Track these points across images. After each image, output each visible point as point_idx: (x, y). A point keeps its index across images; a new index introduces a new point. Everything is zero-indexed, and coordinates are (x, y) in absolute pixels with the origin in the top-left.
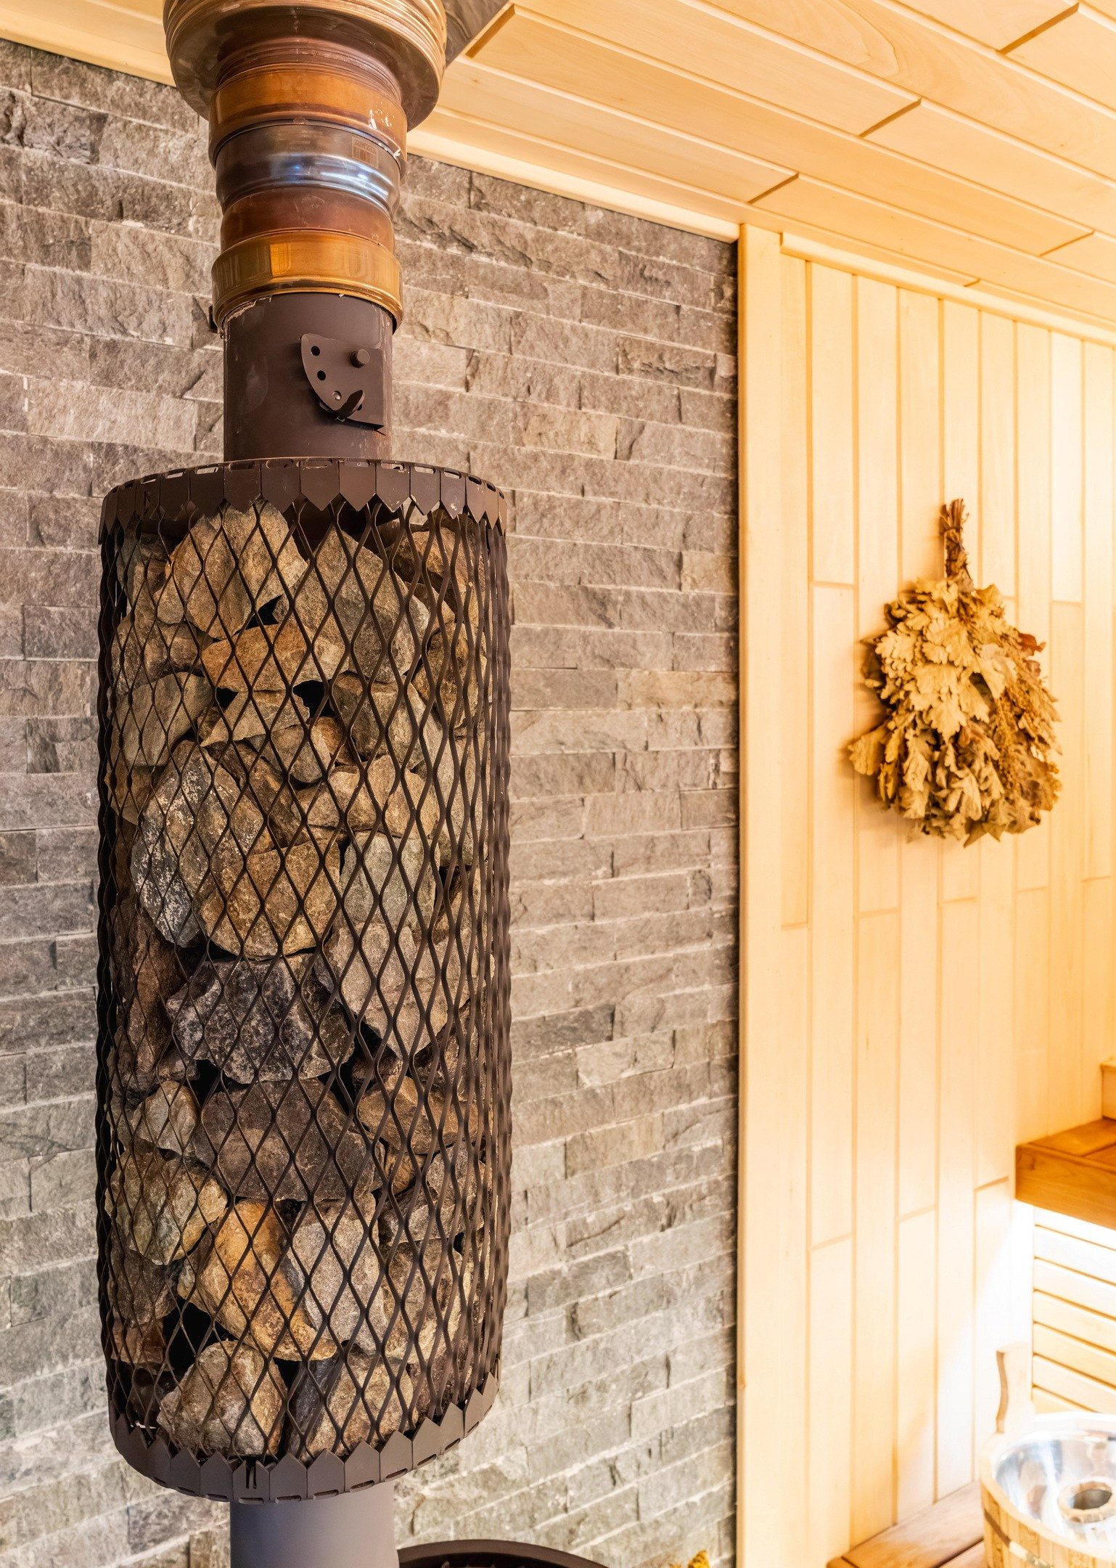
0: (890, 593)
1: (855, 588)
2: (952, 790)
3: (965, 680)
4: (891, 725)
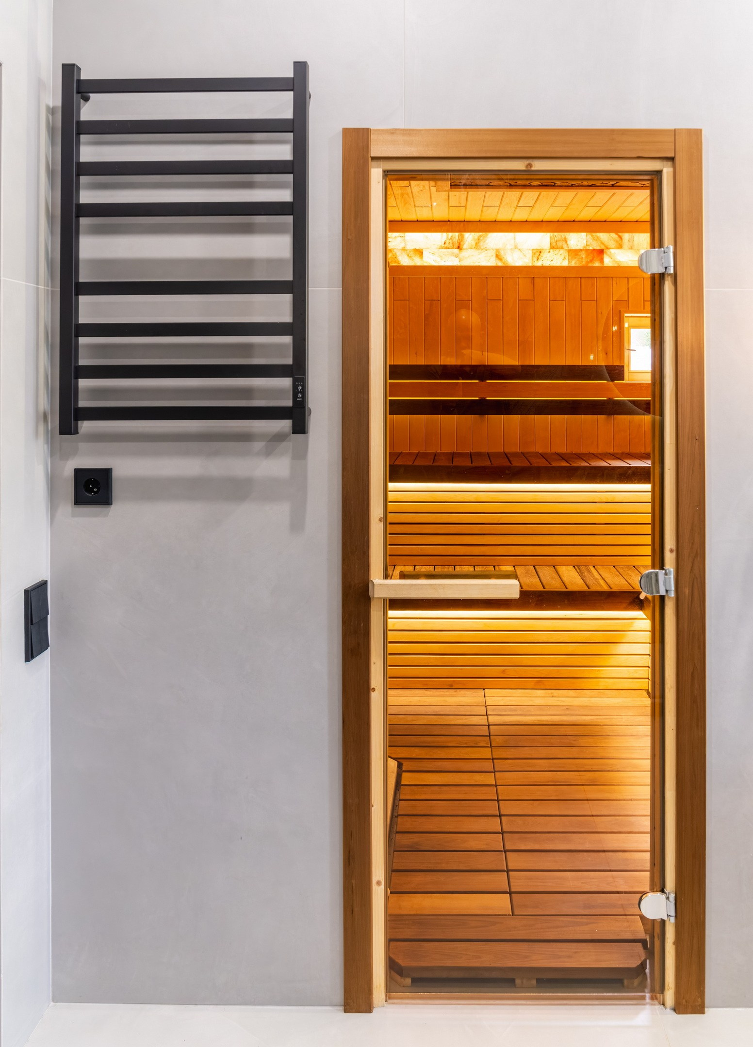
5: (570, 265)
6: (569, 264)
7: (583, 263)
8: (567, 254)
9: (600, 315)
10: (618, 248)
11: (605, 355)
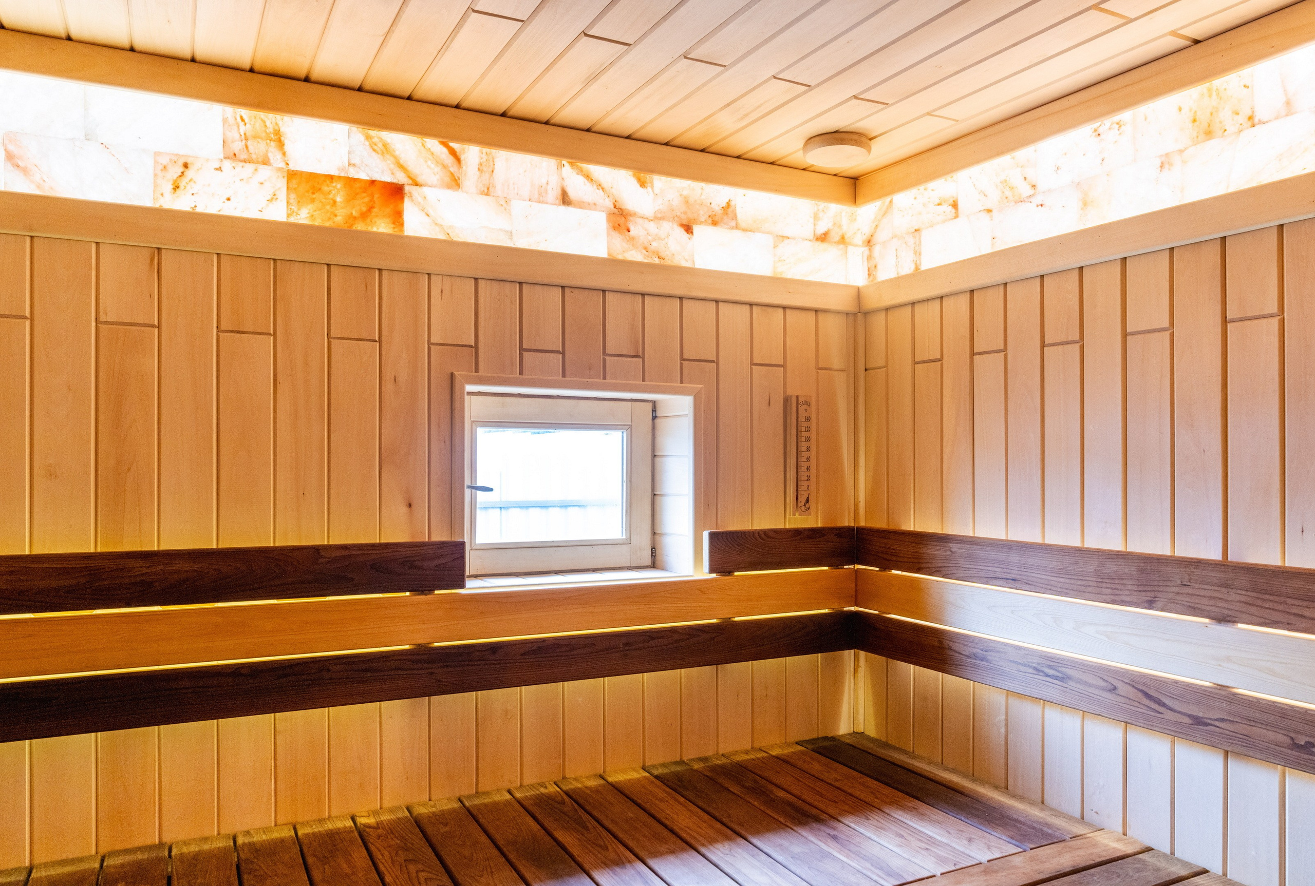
5: (292, 220)
6: (288, 216)
7: (339, 219)
8: (282, 184)
9: (389, 387)
10: (449, 187)
11: (404, 509)
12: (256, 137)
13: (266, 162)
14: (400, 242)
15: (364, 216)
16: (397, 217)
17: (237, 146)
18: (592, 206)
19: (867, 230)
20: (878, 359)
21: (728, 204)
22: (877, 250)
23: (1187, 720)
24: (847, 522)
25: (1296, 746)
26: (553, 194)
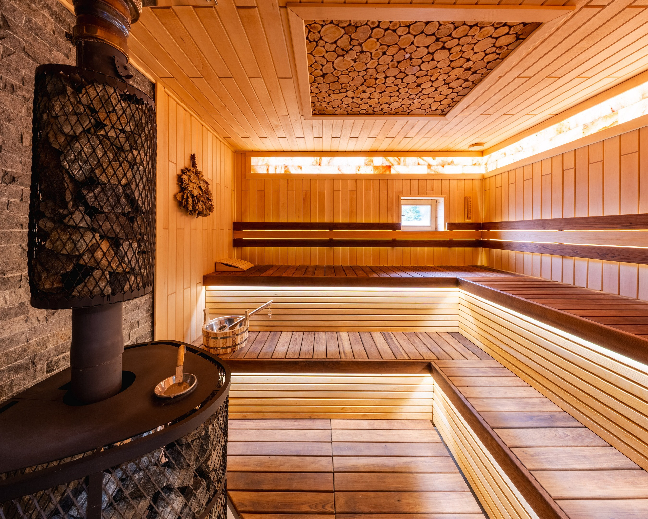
0: (182, 168)
1: (176, 164)
2: (197, 206)
3: (198, 186)
4: (185, 192)
5: (374, 173)
7: (381, 172)
8: (373, 168)
9: (389, 198)
10: (398, 165)
11: (391, 218)
12: (369, 161)
13: (370, 165)
14: (390, 175)
15: (385, 171)
16: (390, 171)
17: (367, 163)
18: (424, 165)
19: (485, 162)
20: (487, 188)
21: (452, 161)
22: (488, 165)
23: (552, 251)
24: (480, 221)
25: (574, 252)
26: (417, 163)
